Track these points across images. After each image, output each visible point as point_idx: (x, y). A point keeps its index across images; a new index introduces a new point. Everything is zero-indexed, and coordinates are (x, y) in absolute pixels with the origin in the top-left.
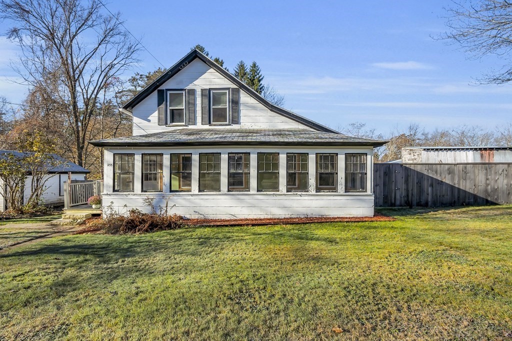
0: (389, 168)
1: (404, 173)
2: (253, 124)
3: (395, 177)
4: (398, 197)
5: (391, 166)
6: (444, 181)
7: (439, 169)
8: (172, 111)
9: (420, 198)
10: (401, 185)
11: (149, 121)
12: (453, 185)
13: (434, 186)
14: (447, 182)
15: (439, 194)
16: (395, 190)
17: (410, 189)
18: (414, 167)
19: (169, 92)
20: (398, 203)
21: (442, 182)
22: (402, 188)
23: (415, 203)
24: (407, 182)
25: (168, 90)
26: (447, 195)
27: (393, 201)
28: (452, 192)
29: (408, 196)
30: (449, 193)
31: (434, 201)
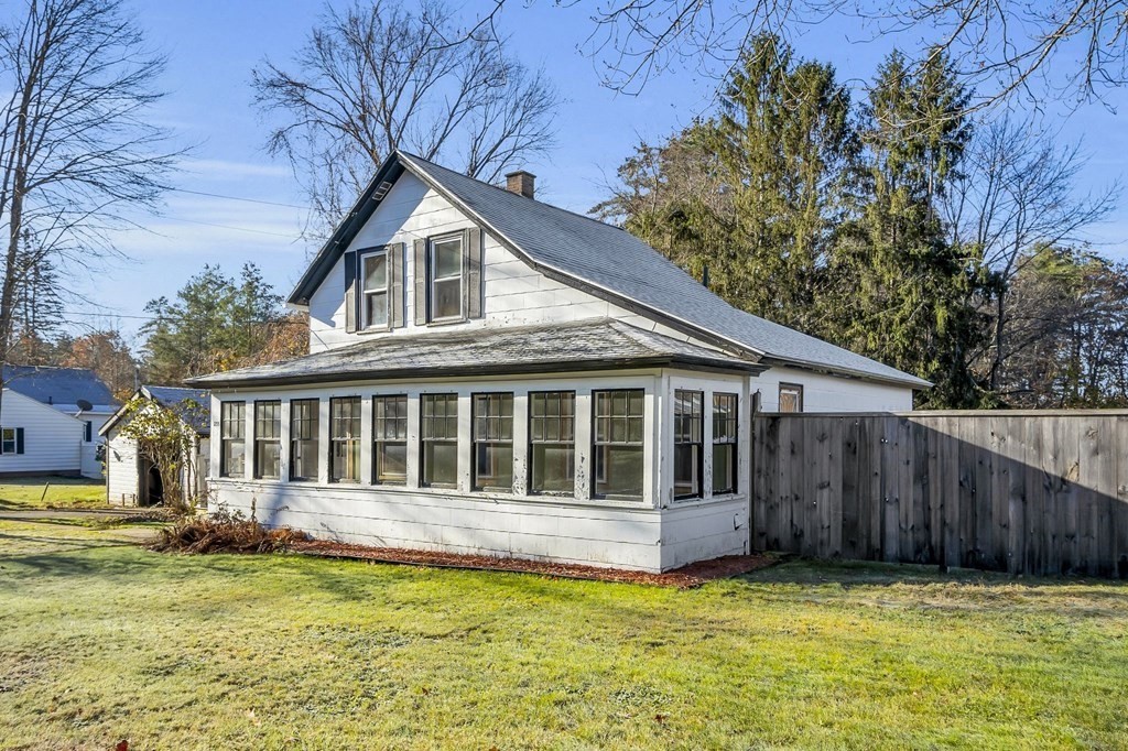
0: (862, 428)
1: (912, 445)
2: (509, 315)
3: (883, 458)
4: (891, 529)
5: (867, 422)
6: (1072, 477)
7: (1048, 436)
8: (370, 297)
9: (974, 539)
10: (903, 488)
11: (333, 325)
12: (1115, 495)
13: (1029, 496)
14: (1084, 482)
15: (1051, 526)
16: (884, 501)
17: (935, 502)
18: (950, 425)
19: (363, 256)
20: (892, 548)
21: (1063, 481)
22: (907, 498)
23: (952, 553)
24: (921, 477)
25: (361, 251)
26: (1088, 534)
27: (876, 542)
28: (1111, 522)
29: (928, 527)
30: (1095, 528)
31: (1032, 553)
